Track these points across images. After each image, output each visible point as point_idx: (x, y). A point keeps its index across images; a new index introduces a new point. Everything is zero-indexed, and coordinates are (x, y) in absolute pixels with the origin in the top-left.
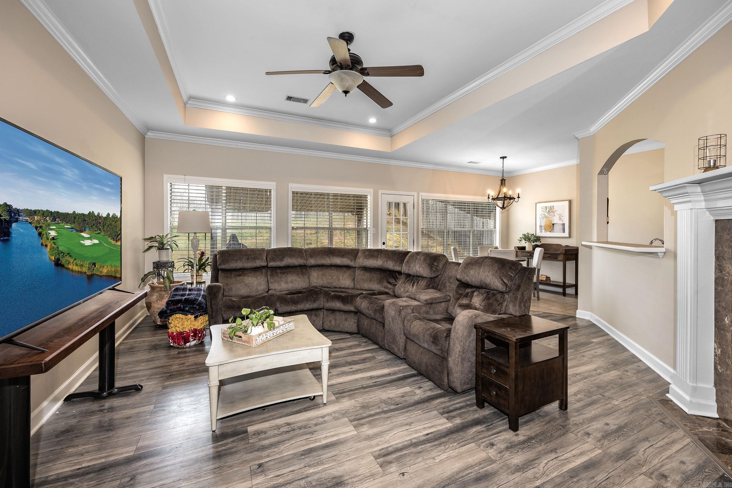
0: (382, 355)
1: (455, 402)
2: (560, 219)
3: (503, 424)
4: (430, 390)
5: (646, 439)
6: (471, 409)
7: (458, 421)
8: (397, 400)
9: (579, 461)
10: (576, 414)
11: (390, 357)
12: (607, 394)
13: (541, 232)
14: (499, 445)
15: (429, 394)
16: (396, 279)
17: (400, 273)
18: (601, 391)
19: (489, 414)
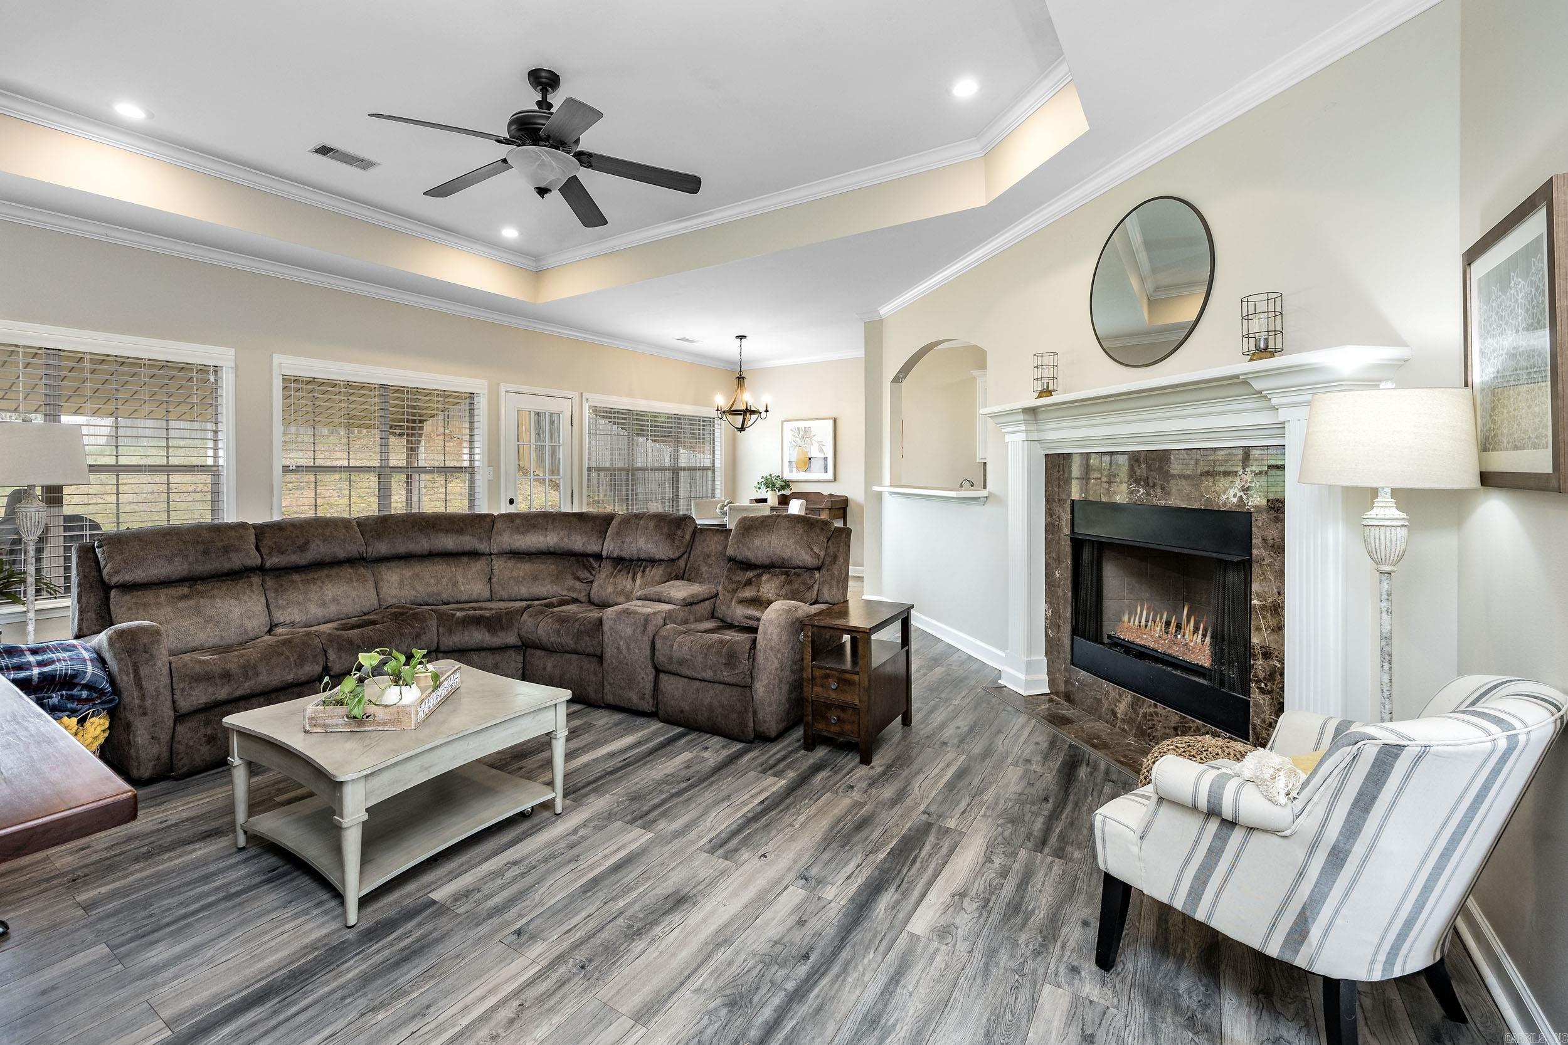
0: (601, 718)
1: (771, 753)
2: (821, 450)
3: (850, 760)
4: (723, 747)
5: (999, 732)
6: (798, 755)
7: (791, 775)
8: (683, 773)
9: (950, 773)
10: (922, 726)
11: (618, 717)
12: (943, 696)
13: (791, 472)
14: (859, 785)
15: (725, 753)
16: (590, 569)
17: (598, 557)
18: (935, 694)
19: (826, 755)
